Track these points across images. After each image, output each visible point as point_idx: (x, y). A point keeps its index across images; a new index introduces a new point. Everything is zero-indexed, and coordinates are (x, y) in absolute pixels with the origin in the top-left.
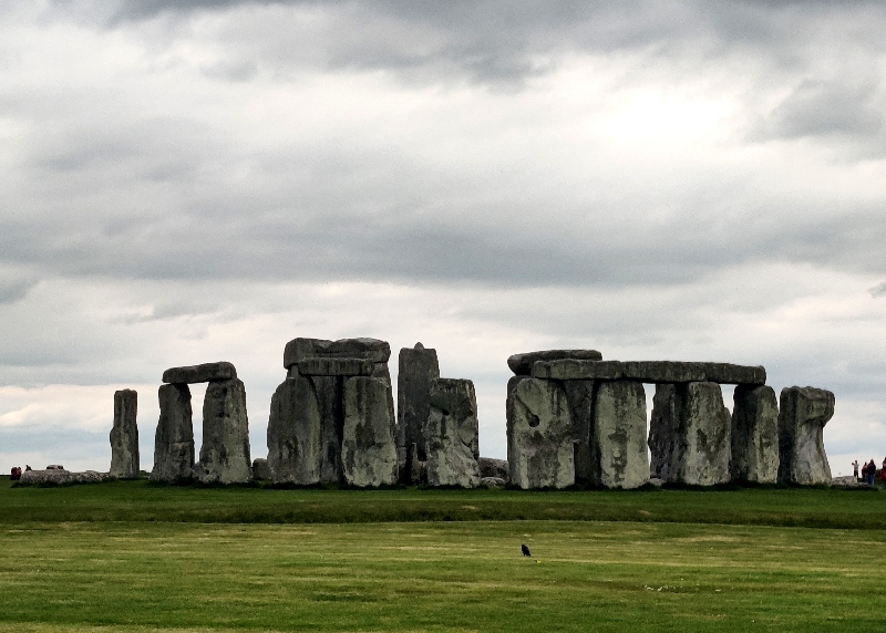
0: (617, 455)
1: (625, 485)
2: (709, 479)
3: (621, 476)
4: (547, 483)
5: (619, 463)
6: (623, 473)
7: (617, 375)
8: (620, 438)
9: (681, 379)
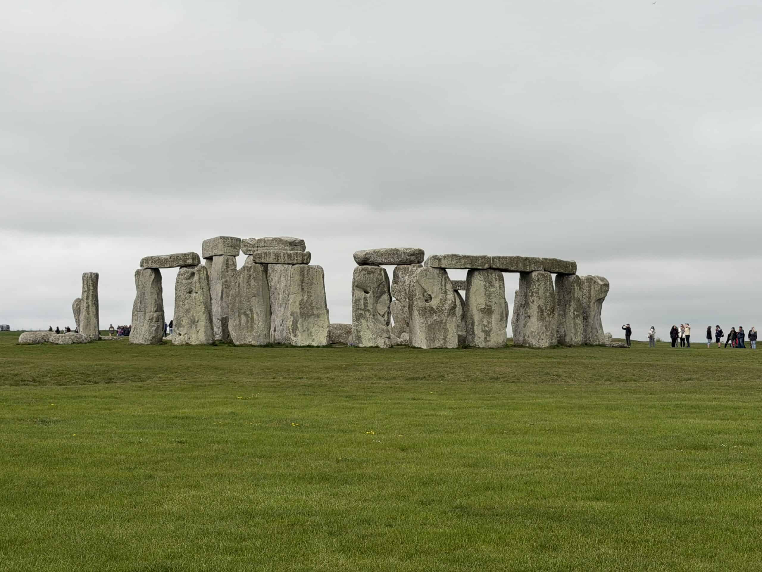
0: (486, 323)
1: (491, 345)
3: (488, 339)
5: (487, 329)
6: (489, 336)
7: (486, 266)
8: (488, 311)
9: (528, 269)
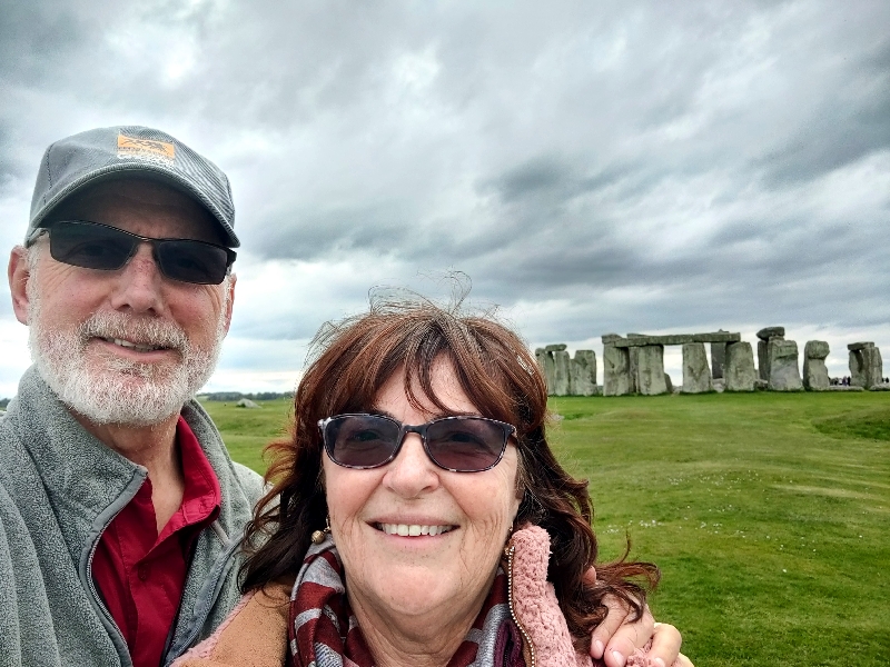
0: (647, 380)
1: (651, 393)
3: (649, 389)
4: (613, 393)
5: (648, 383)
7: (644, 343)
8: (648, 372)
9: (677, 342)
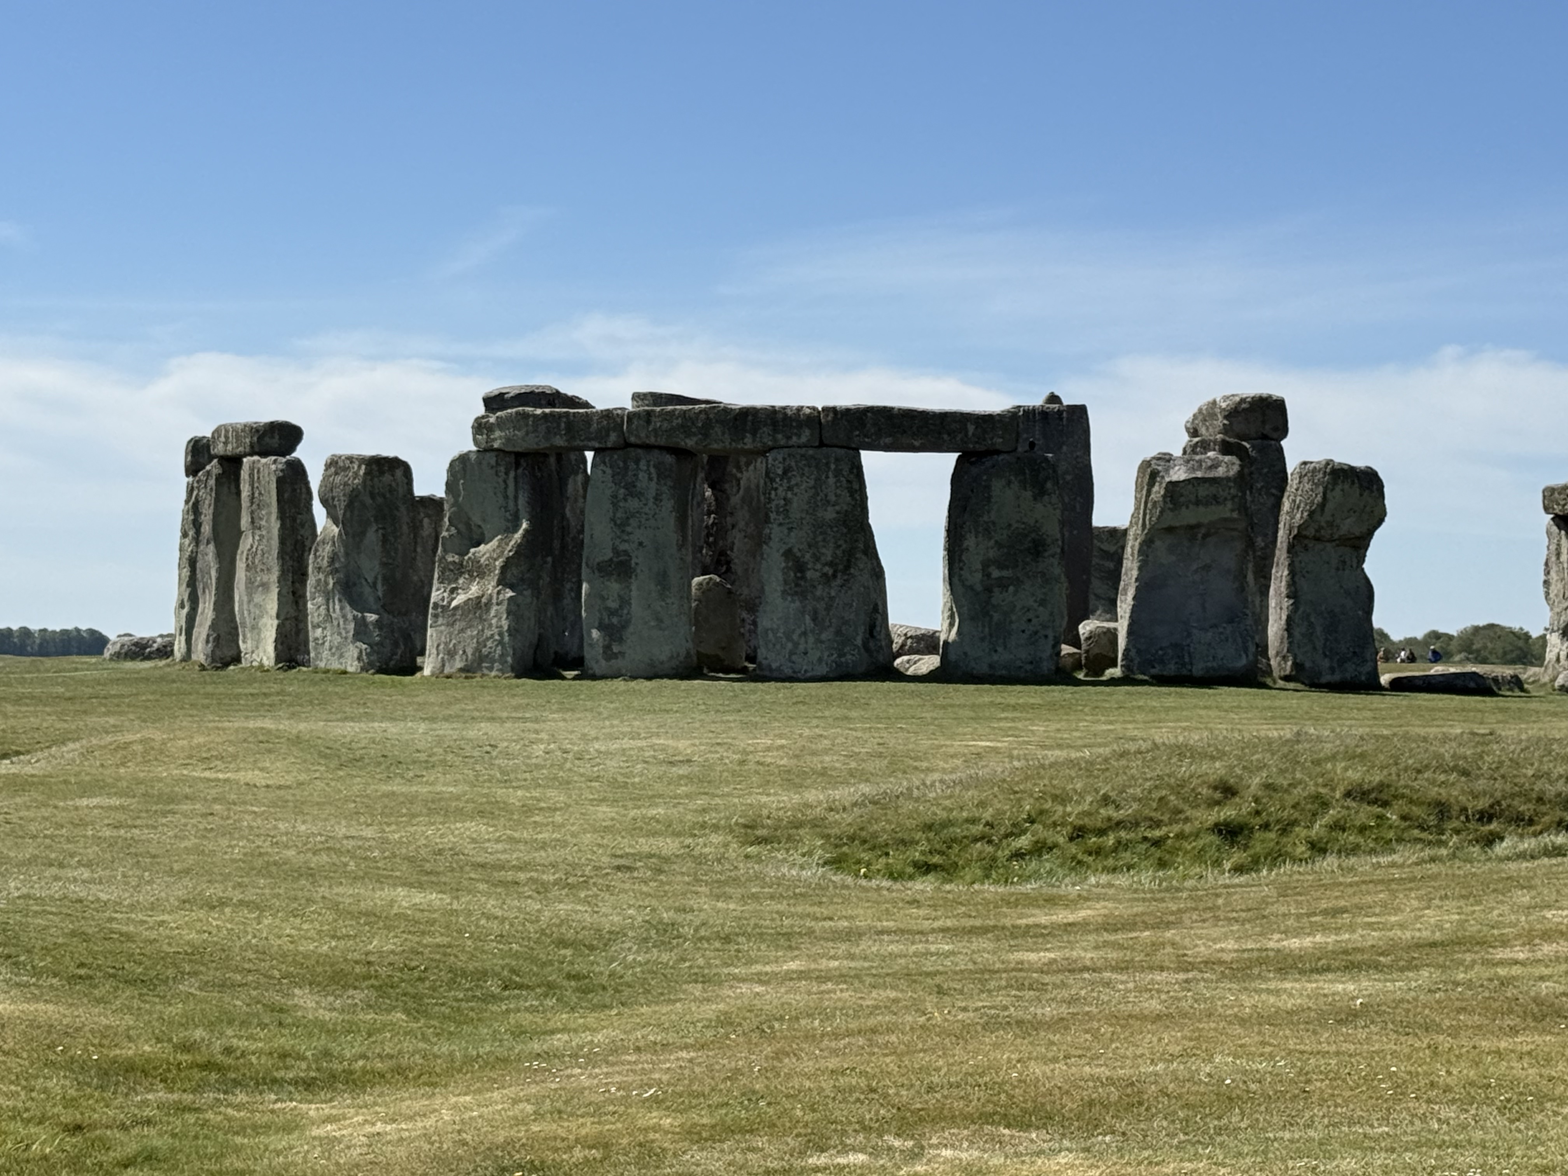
0: (613, 604)
1: (628, 666)
2: (814, 655)
3: (616, 649)
5: (615, 620)
6: (621, 640)
7: (612, 439)
8: (621, 568)
9: (748, 441)
